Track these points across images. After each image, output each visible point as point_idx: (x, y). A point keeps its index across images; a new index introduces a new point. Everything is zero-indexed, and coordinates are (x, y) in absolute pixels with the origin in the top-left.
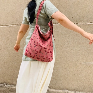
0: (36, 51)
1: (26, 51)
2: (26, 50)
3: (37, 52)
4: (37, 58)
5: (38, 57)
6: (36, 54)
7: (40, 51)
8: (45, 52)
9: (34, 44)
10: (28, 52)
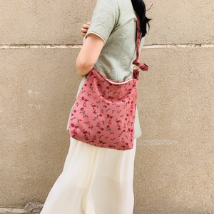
0: (98, 126)
1: (73, 128)
2: (72, 125)
3: (102, 129)
4: (101, 142)
5: (103, 139)
6: (100, 133)
7: (108, 126)
8: (119, 129)
9: (94, 112)
10: (78, 130)
